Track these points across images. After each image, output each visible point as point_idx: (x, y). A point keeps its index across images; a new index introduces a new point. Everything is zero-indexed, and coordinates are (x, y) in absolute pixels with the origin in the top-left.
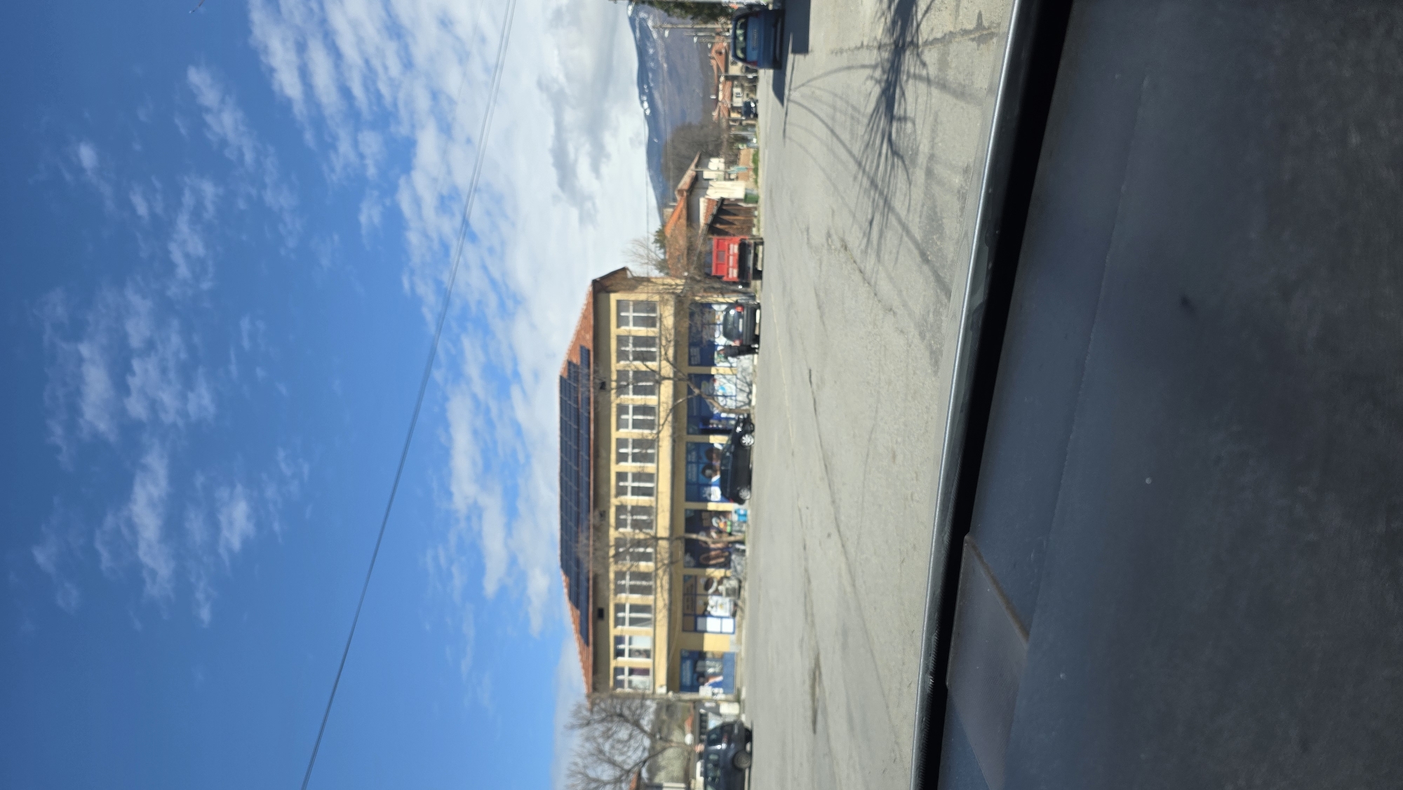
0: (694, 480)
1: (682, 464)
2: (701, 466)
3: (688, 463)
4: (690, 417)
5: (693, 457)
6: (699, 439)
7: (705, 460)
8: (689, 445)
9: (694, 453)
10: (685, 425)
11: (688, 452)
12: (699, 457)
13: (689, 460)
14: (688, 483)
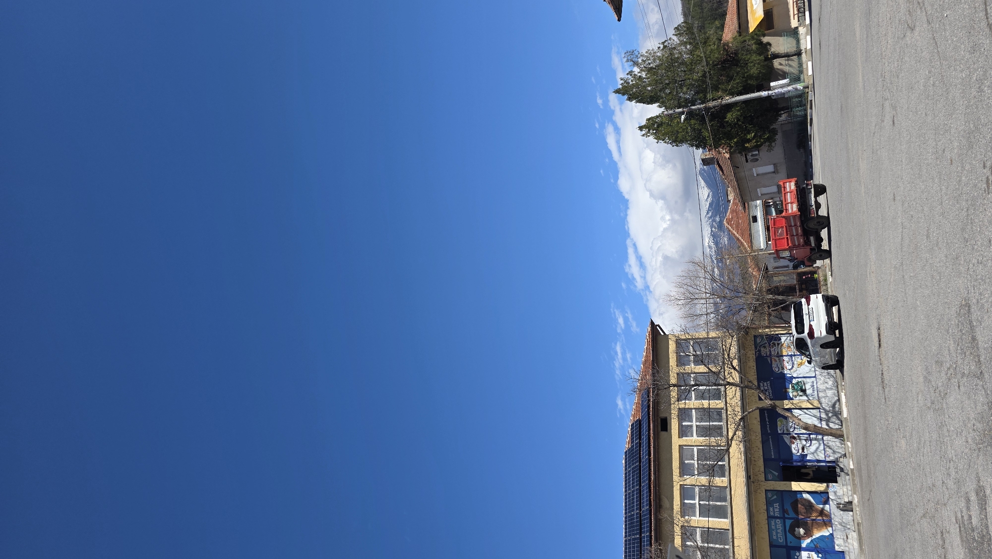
0: (781, 541)
1: (762, 518)
2: (788, 523)
3: (769, 517)
4: (766, 460)
5: (776, 510)
6: (781, 486)
7: (792, 514)
8: (769, 495)
9: (777, 505)
10: (762, 469)
11: (769, 503)
12: (784, 511)
13: (772, 514)
14: (772, 545)
